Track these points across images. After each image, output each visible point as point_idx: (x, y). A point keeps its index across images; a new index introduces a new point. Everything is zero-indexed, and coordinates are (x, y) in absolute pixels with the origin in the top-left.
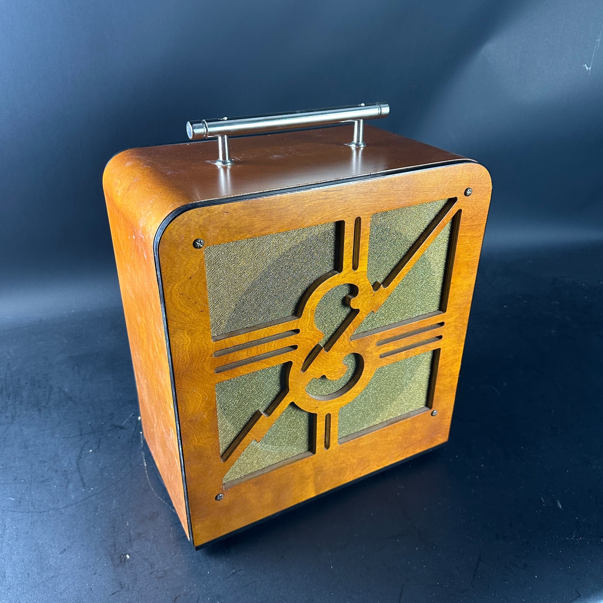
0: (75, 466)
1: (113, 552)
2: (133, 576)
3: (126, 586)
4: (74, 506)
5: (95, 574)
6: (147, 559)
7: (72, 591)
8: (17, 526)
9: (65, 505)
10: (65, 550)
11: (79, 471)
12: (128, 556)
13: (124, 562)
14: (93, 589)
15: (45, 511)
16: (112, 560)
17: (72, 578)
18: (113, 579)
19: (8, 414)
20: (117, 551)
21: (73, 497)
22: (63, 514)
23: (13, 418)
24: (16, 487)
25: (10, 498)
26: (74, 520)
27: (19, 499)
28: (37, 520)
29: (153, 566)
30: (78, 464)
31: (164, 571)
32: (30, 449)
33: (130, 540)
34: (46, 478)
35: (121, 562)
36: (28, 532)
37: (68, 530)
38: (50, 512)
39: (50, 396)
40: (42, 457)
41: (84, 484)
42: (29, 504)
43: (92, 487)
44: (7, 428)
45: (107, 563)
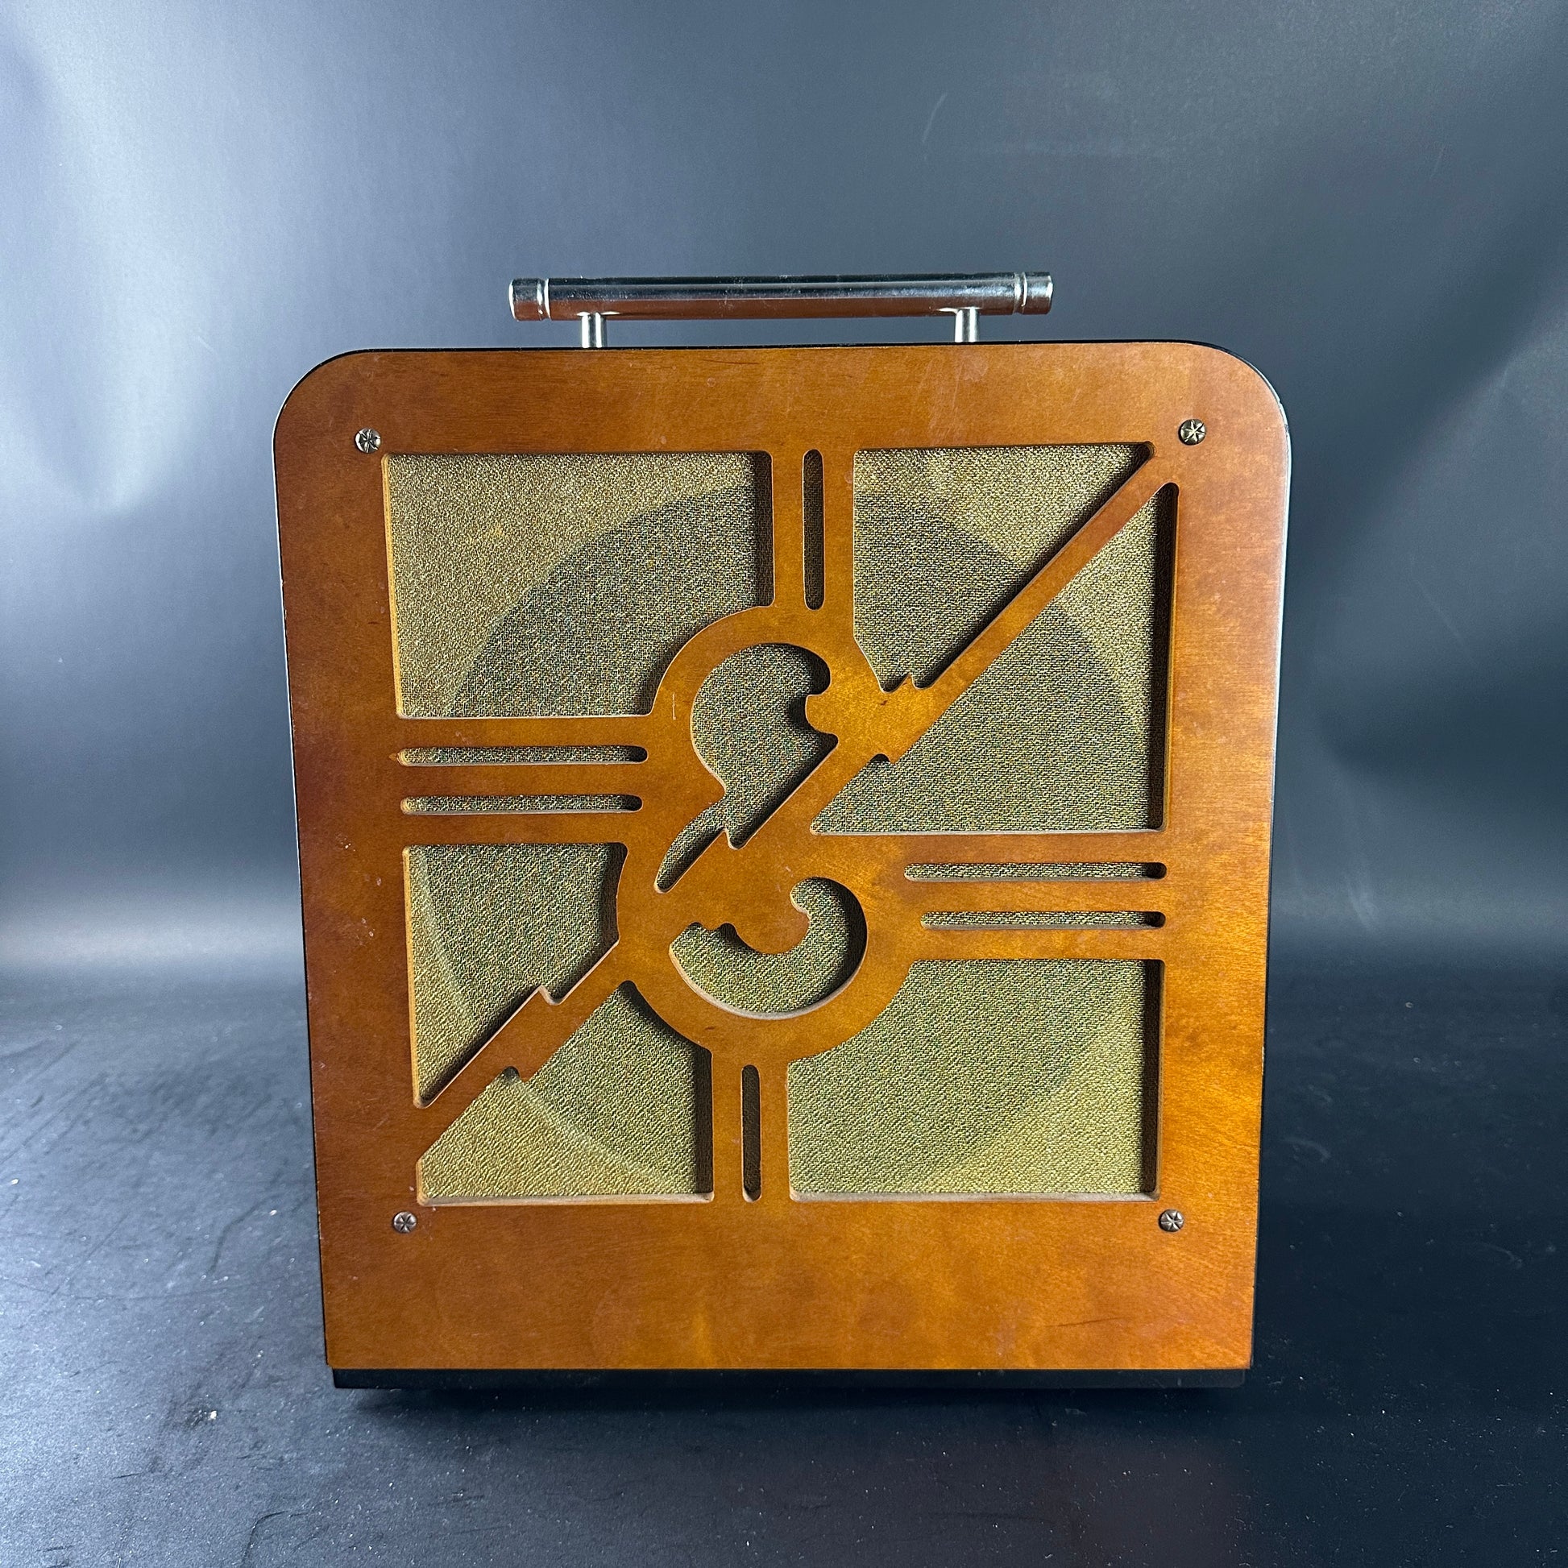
0: (218, 1233)
1: (183, 1398)
2: (194, 1454)
3: (167, 1467)
4: (161, 1302)
5: (109, 1430)
6: (256, 1430)
7: (32, 1451)
8: (7, 1313)
9: (141, 1295)
10: (78, 1373)
11: (221, 1243)
12: (213, 1415)
13: (197, 1423)
14: (82, 1458)
15: (89, 1298)
16: (171, 1412)
17: (52, 1426)
18: (144, 1450)
19: (143, 1127)
20: (195, 1400)
21: (170, 1285)
22: (125, 1309)
23: (148, 1134)
24: (60, 1247)
25: (33, 1262)
26: (140, 1325)
27: (50, 1267)
28: (58, 1311)
29: (259, 1445)
30: (227, 1229)
31: (282, 1459)
32: (142, 1190)
33: (243, 1386)
34: (138, 1243)
35: (189, 1420)
36: (22, 1327)
37: (114, 1339)
38: (100, 1301)
39: (254, 1110)
40: (158, 1207)
41: (213, 1267)
42: (63, 1281)
43: (228, 1276)
44: (121, 1149)
45: (153, 1416)
